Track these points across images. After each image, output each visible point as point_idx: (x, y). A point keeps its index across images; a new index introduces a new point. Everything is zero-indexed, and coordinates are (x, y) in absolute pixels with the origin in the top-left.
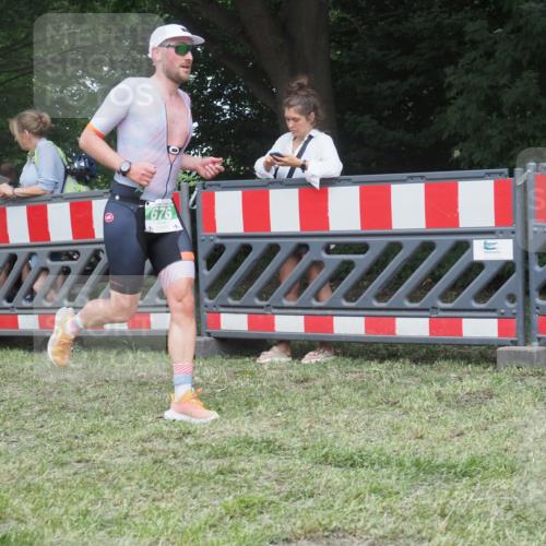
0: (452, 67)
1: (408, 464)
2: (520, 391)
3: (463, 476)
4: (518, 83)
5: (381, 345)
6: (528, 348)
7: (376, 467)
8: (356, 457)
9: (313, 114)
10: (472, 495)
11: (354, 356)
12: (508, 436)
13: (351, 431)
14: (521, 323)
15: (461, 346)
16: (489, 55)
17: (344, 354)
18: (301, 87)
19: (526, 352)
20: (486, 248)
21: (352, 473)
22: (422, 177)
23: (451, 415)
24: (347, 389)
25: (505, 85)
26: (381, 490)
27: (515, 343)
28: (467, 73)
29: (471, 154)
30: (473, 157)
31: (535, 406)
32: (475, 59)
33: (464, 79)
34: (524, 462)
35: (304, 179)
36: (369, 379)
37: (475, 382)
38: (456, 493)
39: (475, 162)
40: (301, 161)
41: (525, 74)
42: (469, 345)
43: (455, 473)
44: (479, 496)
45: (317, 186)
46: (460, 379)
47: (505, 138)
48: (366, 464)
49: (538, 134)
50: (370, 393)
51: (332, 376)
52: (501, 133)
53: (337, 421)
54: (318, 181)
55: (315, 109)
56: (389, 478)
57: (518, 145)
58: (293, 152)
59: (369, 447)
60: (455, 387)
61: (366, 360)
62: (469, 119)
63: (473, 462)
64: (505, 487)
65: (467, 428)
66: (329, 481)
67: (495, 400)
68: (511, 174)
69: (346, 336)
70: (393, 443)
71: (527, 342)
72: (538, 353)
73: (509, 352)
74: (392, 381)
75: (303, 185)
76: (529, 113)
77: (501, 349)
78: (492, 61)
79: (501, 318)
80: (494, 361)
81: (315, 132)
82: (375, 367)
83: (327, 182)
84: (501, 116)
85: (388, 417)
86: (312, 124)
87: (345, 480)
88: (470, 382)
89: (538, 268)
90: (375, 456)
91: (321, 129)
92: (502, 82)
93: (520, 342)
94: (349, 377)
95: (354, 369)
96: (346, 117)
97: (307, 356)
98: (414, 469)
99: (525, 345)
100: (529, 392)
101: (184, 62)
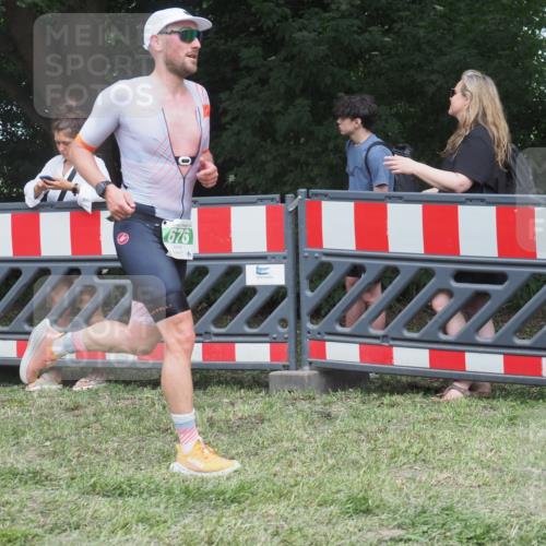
0: (228, 93)
1: (177, 492)
2: (291, 416)
3: (232, 502)
4: (291, 110)
6: (299, 373)
7: (145, 495)
8: (124, 486)
10: (240, 521)
11: (127, 383)
12: (278, 460)
13: (122, 460)
14: (293, 347)
15: (234, 371)
16: (263, 82)
17: (117, 382)
19: (297, 376)
20: (258, 273)
21: (120, 502)
22: (196, 202)
23: (222, 441)
24: (118, 416)
25: (278, 112)
26: (148, 519)
27: (286, 368)
28: (243, 98)
29: (246, 180)
30: (248, 182)
31: (305, 430)
32: (249, 86)
33: (239, 105)
34: (291, 486)
36: (142, 406)
37: (247, 407)
38: (224, 519)
39: (250, 187)
40: (72, 184)
41: (299, 101)
42: (243, 370)
43: (224, 500)
44: (247, 521)
45: (89, 210)
46: (233, 404)
47: (278, 163)
48: (134, 493)
49: (311, 160)
50: (142, 419)
51: (104, 403)
52: (275, 159)
54: (90, 205)
56: (158, 506)
57: (291, 171)
58: (64, 175)
59: (139, 476)
60: (228, 413)
61: (139, 386)
62: (245, 145)
63: (241, 488)
64: (273, 512)
65: (238, 454)
66: (96, 511)
67: (266, 424)
68: (283, 200)
70: (162, 471)
71: (298, 366)
72: (309, 377)
73: (281, 376)
74: (164, 407)
75: (75, 208)
76: (302, 140)
77: (272, 373)
78: (266, 87)
79: (273, 342)
80: (266, 386)
83: (99, 206)
84: (275, 141)
85: (159, 444)
87: (111, 509)
88: (242, 407)
89: (309, 293)
90: (144, 484)
92: (276, 108)
93: (293, 366)
94: (121, 404)
95: (126, 396)
97: (78, 383)
98: (183, 497)
99: (297, 369)
100: (300, 416)
101: (190, 50)
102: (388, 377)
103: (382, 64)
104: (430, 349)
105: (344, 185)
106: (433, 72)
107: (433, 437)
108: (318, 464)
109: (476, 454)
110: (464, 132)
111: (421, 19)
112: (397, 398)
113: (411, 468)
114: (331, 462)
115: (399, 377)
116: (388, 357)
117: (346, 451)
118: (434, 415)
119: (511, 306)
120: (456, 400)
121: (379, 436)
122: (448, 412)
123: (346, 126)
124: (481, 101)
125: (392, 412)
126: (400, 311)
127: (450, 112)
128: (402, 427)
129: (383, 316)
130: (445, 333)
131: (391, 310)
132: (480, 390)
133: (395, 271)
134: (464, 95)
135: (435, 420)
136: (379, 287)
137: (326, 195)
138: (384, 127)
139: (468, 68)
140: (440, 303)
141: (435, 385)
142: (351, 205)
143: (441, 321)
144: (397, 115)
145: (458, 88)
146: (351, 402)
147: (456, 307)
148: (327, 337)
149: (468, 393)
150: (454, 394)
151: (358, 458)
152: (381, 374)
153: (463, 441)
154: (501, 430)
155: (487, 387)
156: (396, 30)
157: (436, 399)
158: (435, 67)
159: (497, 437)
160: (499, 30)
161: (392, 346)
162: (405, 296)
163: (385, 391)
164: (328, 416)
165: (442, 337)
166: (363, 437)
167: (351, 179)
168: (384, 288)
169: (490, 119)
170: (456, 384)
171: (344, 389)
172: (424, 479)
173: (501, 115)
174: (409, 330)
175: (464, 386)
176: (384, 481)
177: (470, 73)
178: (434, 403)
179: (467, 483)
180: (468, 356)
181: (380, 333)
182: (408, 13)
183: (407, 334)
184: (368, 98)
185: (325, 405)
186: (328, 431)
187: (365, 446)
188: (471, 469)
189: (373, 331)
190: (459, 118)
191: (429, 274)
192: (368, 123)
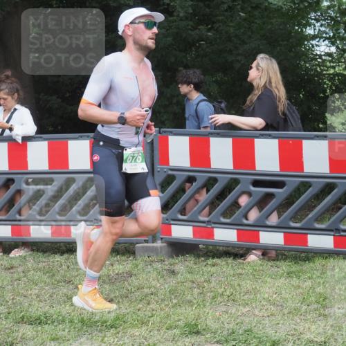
1: (76, 321)
2: (150, 272)
3: (112, 327)
5: (62, 244)
7: (55, 324)
8: (42, 318)
9: (16, 94)
10: (116, 340)
11: (44, 251)
12: (141, 300)
13: (41, 301)
17: (38, 251)
18: (7, 77)
19: (153, 247)
21: (40, 328)
22: (88, 136)
23: (105, 288)
24: (39, 273)
26: (58, 339)
27: (146, 241)
31: (158, 281)
34: (149, 317)
35: (11, 137)
36: (54, 266)
37: (121, 267)
38: (106, 339)
40: (9, 125)
42: (119, 243)
43: (106, 326)
44: (120, 340)
45: (20, 141)
46: (112, 265)
48: (49, 322)
49: (162, 110)
50: (54, 275)
51: (29, 265)
53: (31, 295)
54: (20, 138)
55: (17, 91)
56: (64, 331)
58: (4, 119)
59: (52, 311)
60: (109, 270)
61: (52, 254)
63: (117, 318)
64: (137, 334)
65: (115, 297)
66: (24, 334)
67: (133, 278)
69: (39, 239)
70: (67, 308)
71: (154, 241)
72: (161, 247)
73: (143, 247)
74: (68, 267)
75: (11, 140)
77: (137, 245)
80: (134, 253)
81: (18, 106)
82: (58, 258)
83: (26, 139)
85: (65, 291)
86: (16, 101)
87: (34, 333)
88: (118, 266)
89: (161, 194)
90: (55, 317)
91: (22, 104)
93: (150, 240)
94: (41, 265)
95: (44, 260)
96: (41, 97)
97: (13, 252)
98: (80, 325)
99: (153, 243)
100: (155, 272)
101: (151, 34)
102: (211, 247)
103: (207, 50)
104: (237, 229)
105: (183, 126)
106: (238, 55)
107: (239, 285)
108: (166, 303)
109: (266, 296)
110: (257, 93)
111: (231, 21)
112: (216, 260)
113: (225, 305)
114: (174, 301)
115: (218, 247)
116: (211, 235)
117: (184, 294)
118: (240, 271)
119: (289, 202)
120: (254, 261)
121: (205, 284)
122: (248, 269)
123: (184, 89)
124: (268, 73)
125: (213, 269)
126: (219, 205)
127: (249, 80)
128: (220, 279)
129: (207, 208)
130: (247, 219)
131: (213, 205)
132: (270, 255)
133: (215, 180)
134: (258, 69)
135: (240, 274)
136: (205, 190)
137: (171, 132)
138: (208, 89)
139: (261, 53)
140: (243, 200)
141: (241, 252)
142: (187, 138)
143: (244, 212)
144: (216, 82)
145: (254, 65)
146: (187, 263)
147: (253, 202)
148: (172, 222)
149: (261, 257)
150: (252, 258)
151: (192, 298)
152: (207, 245)
153: (258, 288)
154: (282, 280)
155: (273, 254)
156: (216, 28)
157: (241, 261)
158: (240, 52)
159: (280, 284)
160: (280, 29)
161: (213, 228)
162: (221, 196)
163: (209, 256)
164: (173, 272)
165: (245, 222)
166: (195, 285)
167: (187, 122)
168: (208, 191)
169: (273, 85)
170: (254, 251)
171: (183, 255)
172: (233, 311)
173: (281, 83)
174: (224, 217)
175: (259, 253)
176: (208, 313)
177: (262, 55)
178: (240, 263)
179: (261, 314)
180: (261, 234)
181: (206, 219)
182: (222, 17)
183: (223, 220)
184: (198, 72)
185: (171, 265)
186: (172, 282)
187: (196, 291)
188: (263, 306)
189: (201, 218)
190: (255, 84)
191: (236, 182)
192: (198, 88)
